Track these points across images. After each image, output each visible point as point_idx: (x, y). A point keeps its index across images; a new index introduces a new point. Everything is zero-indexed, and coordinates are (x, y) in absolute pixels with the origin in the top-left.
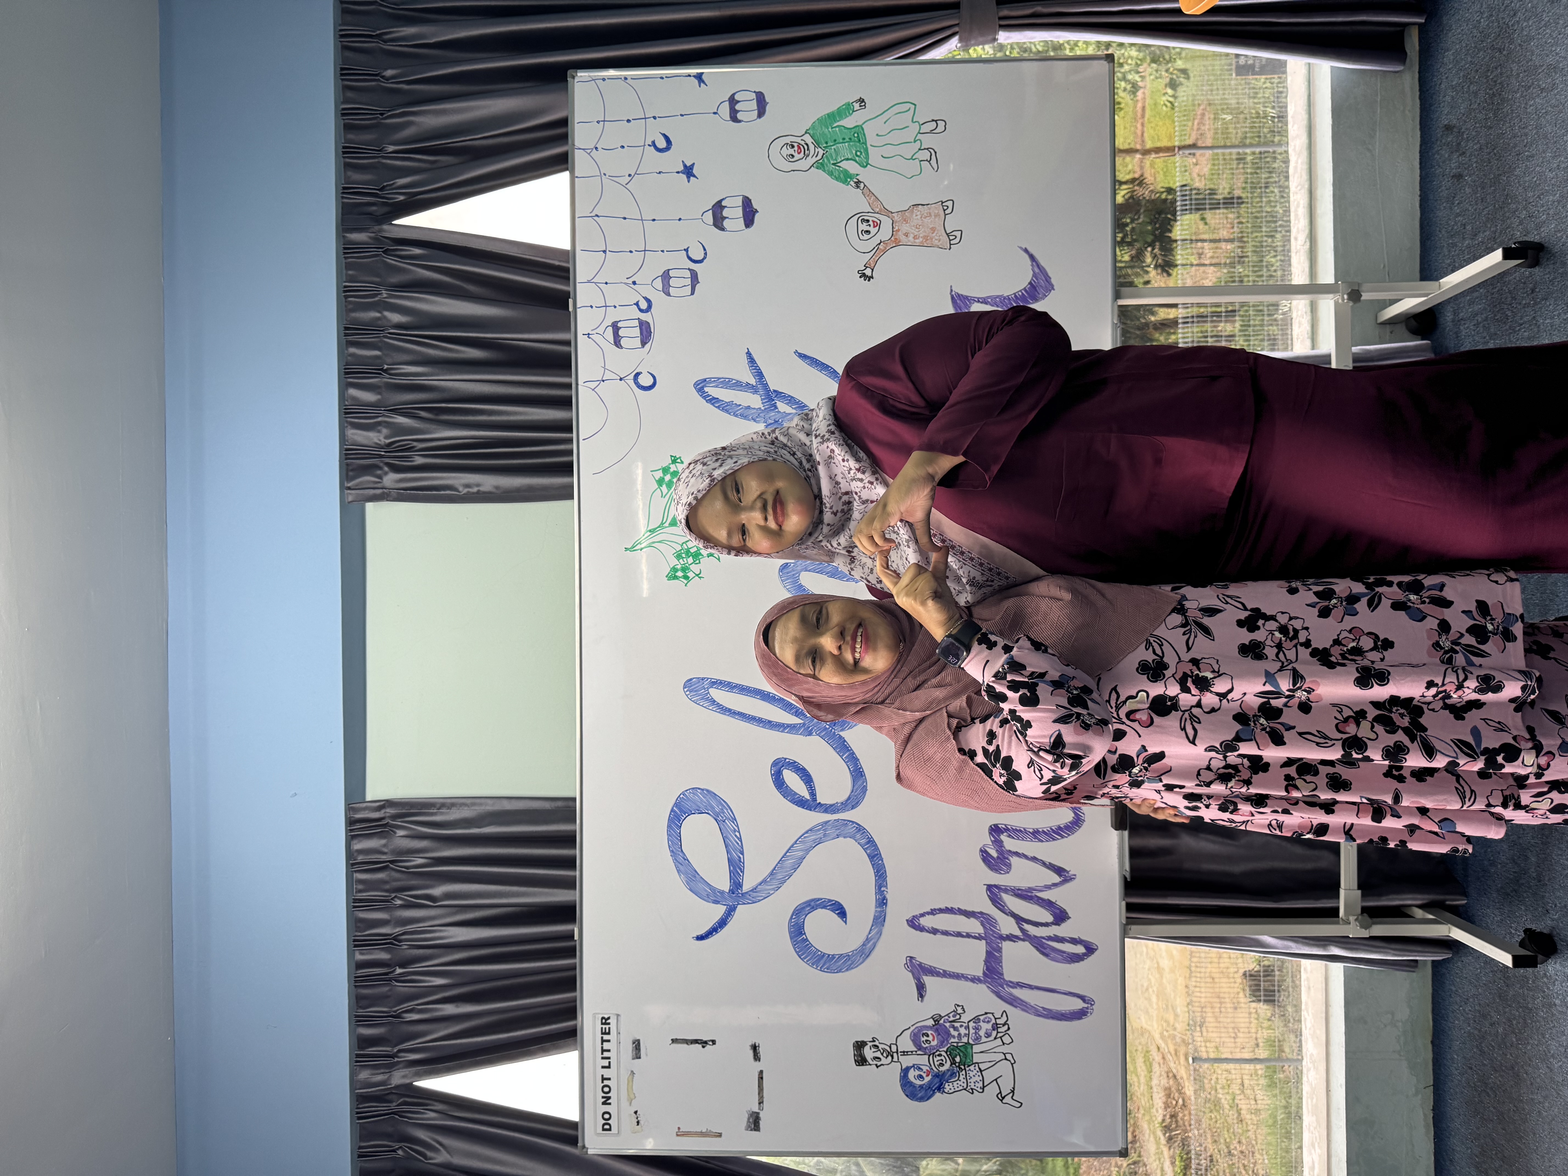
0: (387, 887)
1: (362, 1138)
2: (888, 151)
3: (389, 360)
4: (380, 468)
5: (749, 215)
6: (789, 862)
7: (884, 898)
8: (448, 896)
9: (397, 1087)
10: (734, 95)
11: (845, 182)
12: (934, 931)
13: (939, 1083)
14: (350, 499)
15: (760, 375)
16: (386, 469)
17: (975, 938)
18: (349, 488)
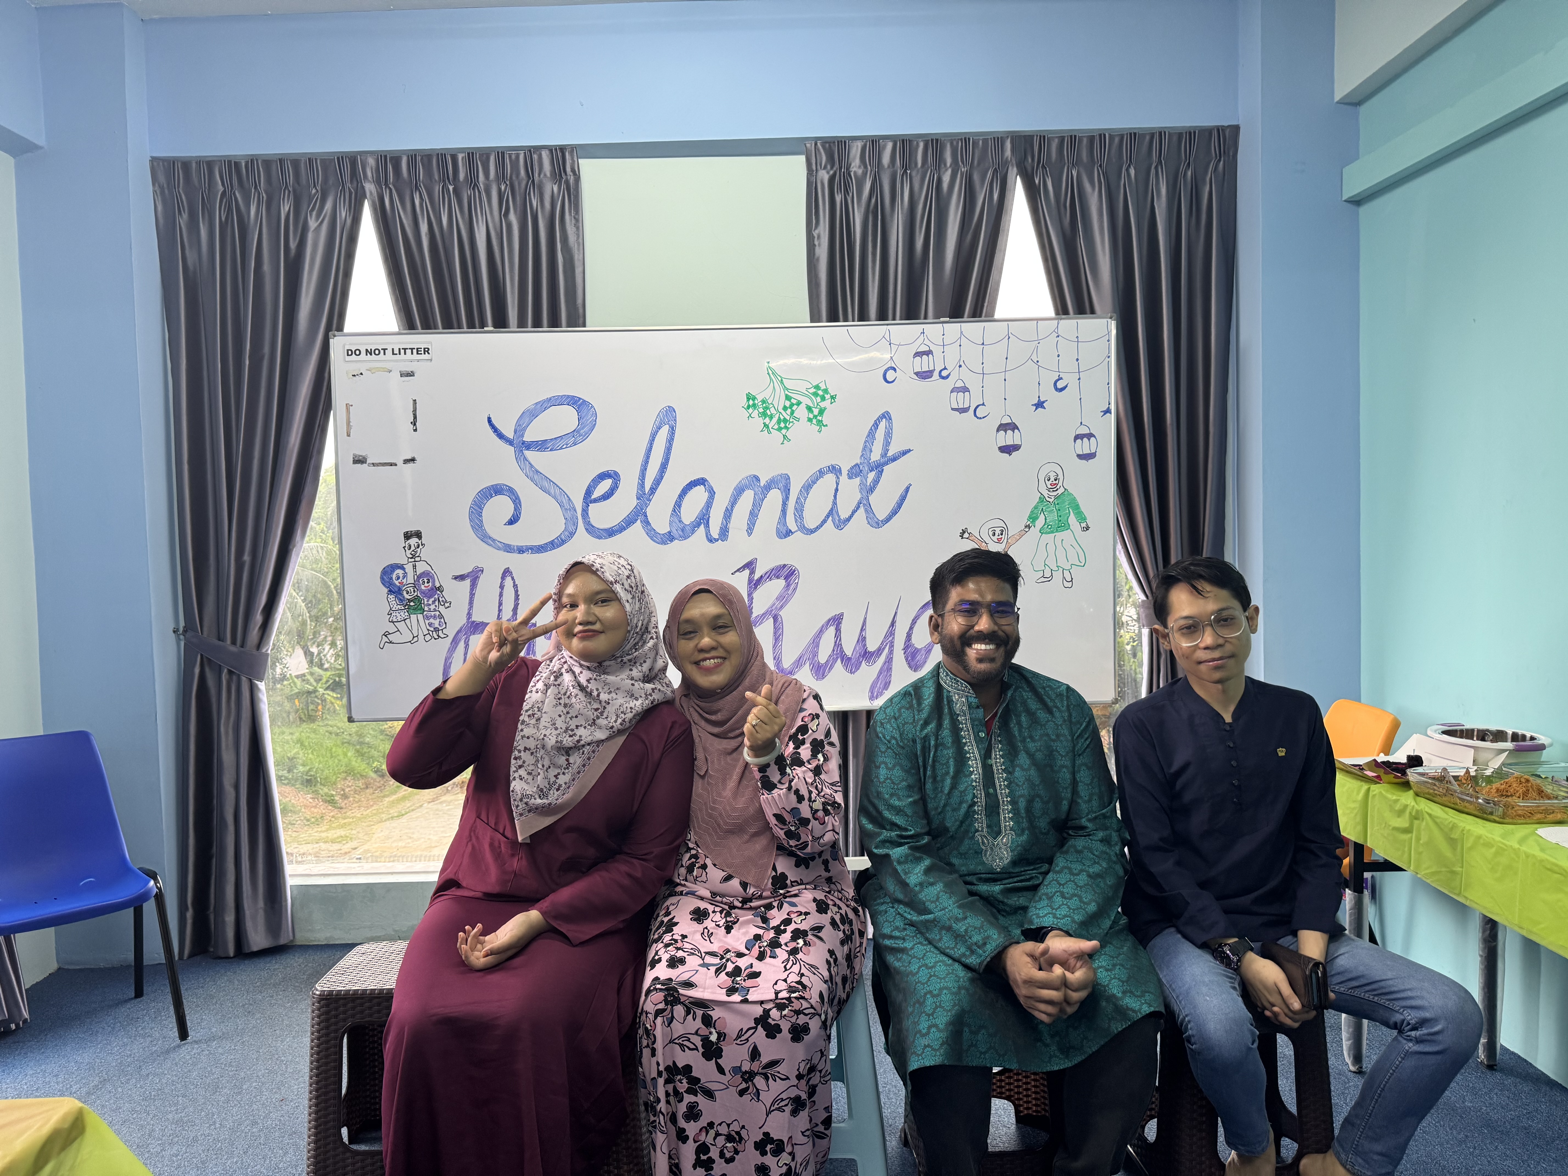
0: (514, 178)
1: (323, 161)
2: (1051, 548)
3: (914, 174)
4: (832, 168)
5: (1008, 449)
6: (546, 484)
7: (523, 552)
8: (509, 226)
9: (363, 187)
10: (1094, 436)
11: (1030, 517)
12: (502, 587)
13: (395, 591)
14: (808, 145)
15: (894, 459)
16: (831, 172)
17: (499, 615)
18: (816, 144)
